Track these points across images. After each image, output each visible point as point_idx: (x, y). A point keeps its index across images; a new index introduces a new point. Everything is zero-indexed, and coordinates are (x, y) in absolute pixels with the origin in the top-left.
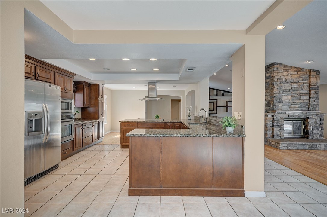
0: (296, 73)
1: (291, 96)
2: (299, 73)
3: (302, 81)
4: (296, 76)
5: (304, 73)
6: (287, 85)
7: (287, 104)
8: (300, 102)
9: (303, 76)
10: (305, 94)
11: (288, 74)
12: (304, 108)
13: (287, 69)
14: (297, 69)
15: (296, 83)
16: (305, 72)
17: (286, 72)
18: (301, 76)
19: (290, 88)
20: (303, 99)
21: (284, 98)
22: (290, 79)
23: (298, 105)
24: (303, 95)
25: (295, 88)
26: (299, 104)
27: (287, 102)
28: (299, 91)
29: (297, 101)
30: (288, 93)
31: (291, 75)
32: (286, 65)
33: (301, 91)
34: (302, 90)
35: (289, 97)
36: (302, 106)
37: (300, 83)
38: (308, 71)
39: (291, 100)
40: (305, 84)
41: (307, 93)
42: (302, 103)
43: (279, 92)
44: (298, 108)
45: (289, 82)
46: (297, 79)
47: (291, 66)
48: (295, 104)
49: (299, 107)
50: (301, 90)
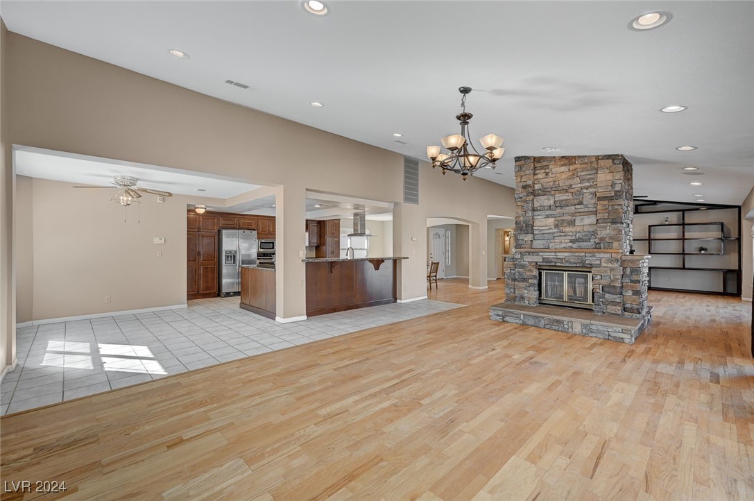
0: (563, 169)
1: (553, 219)
2: (571, 167)
3: (580, 185)
4: (564, 176)
5: (584, 166)
6: (545, 197)
7: (546, 235)
8: (574, 230)
9: (583, 173)
10: (589, 213)
11: (547, 174)
12: (586, 244)
13: (545, 164)
14: (566, 161)
15: (566, 191)
16: (587, 163)
17: (543, 171)
18: (579, 174)
19: (552, 202)
20: (582, 224)
21: (537, 223)
22: (551, 183)
23: (570, 238)
24: (582, 214)
25: (562, 201)
26: (571, 234)
27: (546, 232)
28: (573, 208)
29: (567, 229)
30: (548, 213)
31: (554, 175)
32: (542, 158)
33: (577, 207)
34: (581, 203)
35: (551, 221)
36: (579, 238)
37: (573, 190)
38: (594, 159)
39: (553, 227)
40: (587, 189)
41: (591, 210)
42: (580, 232)
43: (524, 213)
44: (571, 244)
45: (549, 190)
46: (569, 182)
47: (554, 157)
48: (562, 234)
49: (572, 241)
50: (579, 204)
